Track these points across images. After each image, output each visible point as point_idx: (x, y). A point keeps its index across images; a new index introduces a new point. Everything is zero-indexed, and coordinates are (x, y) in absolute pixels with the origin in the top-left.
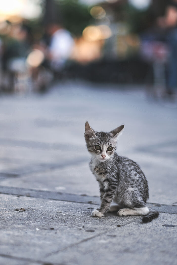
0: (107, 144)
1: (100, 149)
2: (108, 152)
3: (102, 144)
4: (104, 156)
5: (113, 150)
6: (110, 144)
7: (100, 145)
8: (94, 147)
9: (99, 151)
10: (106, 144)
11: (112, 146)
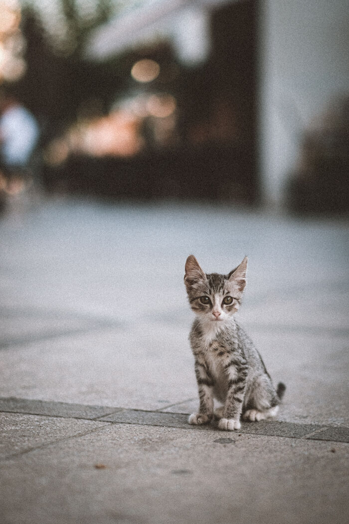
0: (221, 293)
1: (210, 302)
2: (225, 306)
3: (212, 292)
4: (217, 314)
5: (233, 303)
6: (226, 291)
7: (208, 296)
8: (199, 300)
9: (208, 306)
10: (219, 292)
11: (231, 295)
